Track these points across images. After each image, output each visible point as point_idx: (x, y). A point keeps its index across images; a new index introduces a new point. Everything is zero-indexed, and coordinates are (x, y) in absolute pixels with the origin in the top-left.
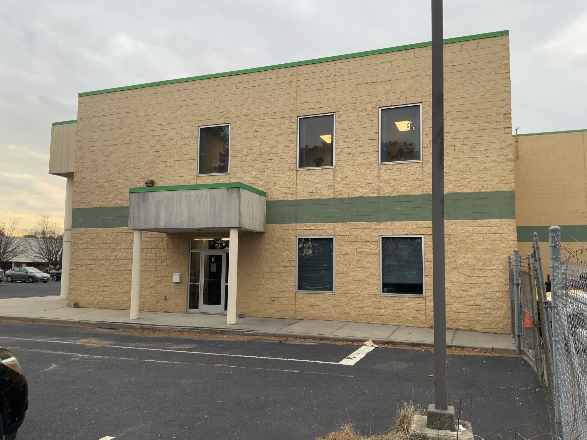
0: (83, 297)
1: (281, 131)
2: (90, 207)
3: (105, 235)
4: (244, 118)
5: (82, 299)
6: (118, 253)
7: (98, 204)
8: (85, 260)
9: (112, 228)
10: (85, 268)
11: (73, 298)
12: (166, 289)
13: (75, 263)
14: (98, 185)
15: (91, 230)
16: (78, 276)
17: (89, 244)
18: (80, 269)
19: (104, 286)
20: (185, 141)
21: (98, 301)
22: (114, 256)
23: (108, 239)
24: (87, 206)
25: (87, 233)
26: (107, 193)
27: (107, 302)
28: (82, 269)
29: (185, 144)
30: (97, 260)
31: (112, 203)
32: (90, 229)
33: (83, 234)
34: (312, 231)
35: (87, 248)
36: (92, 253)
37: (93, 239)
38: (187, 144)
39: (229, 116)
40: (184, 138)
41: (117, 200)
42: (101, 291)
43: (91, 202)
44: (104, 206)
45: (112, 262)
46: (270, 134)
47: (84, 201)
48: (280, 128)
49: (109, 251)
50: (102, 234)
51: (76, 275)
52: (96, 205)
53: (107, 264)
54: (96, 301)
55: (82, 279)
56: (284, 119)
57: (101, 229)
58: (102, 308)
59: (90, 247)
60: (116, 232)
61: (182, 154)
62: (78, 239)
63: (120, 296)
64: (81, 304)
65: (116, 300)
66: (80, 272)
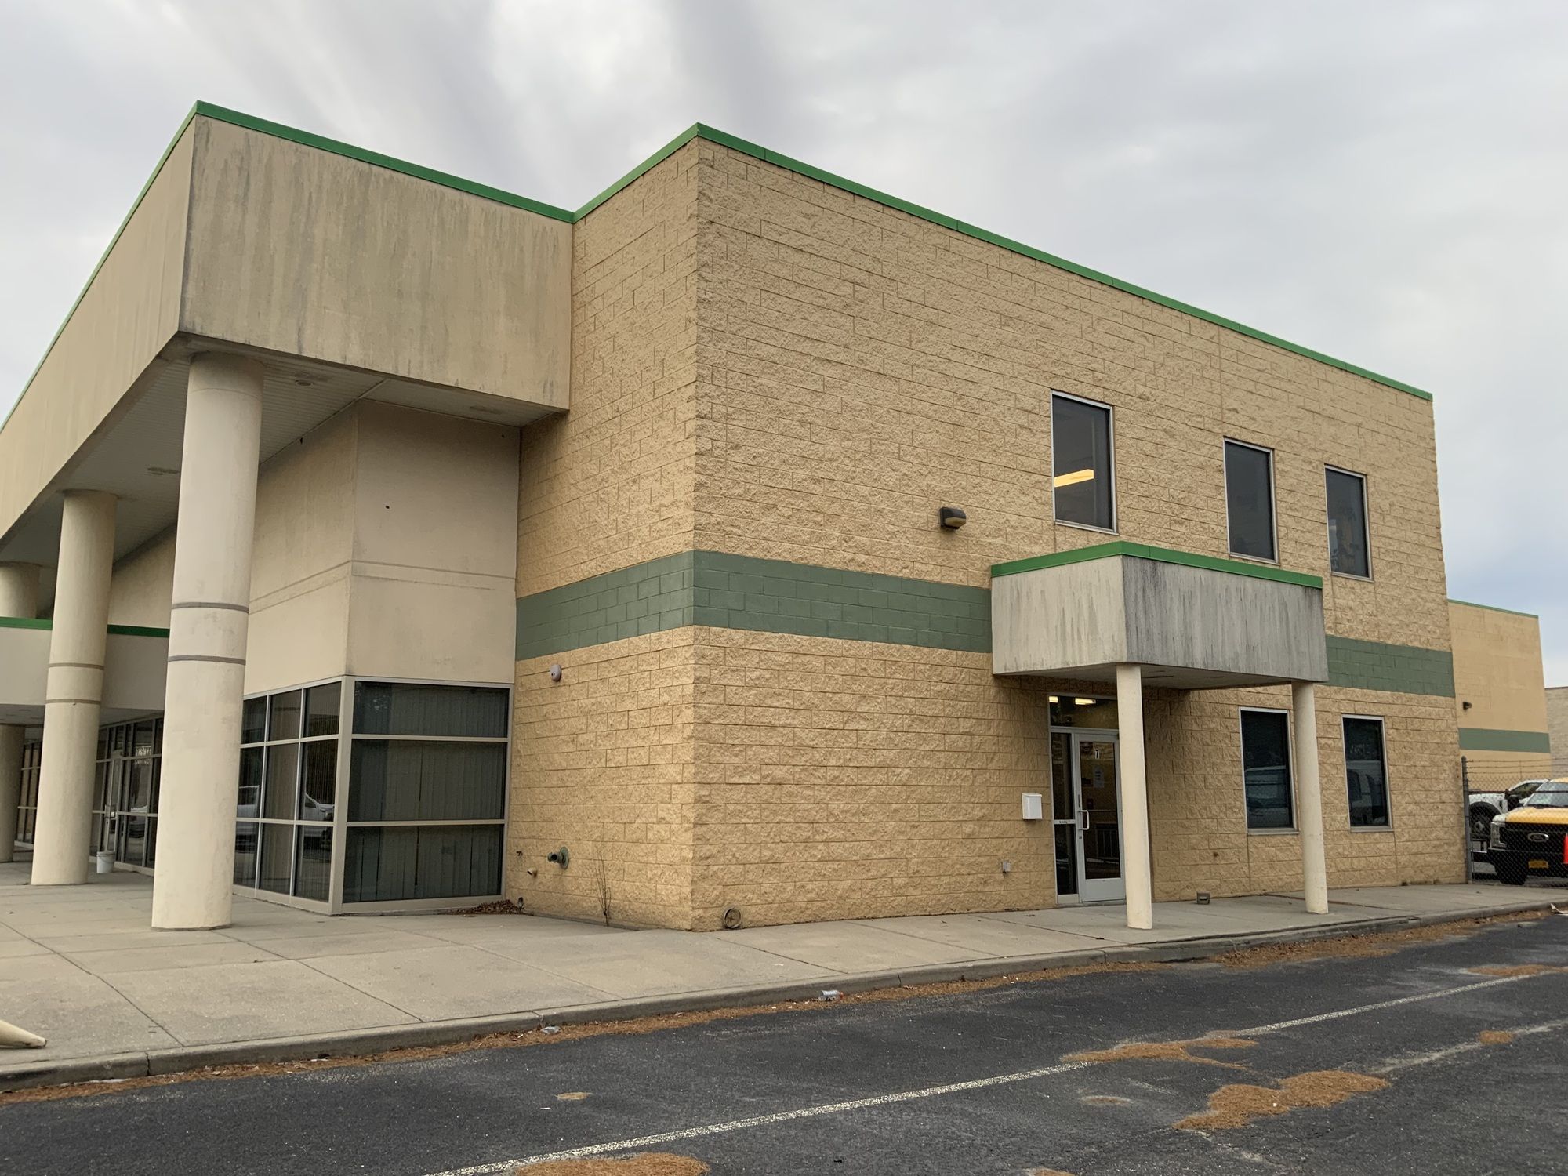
0: (752, 887)
1: (1202, 459)
2: (762, 556)
3: (818, 663)
4: (1140, 404)
5: (750, 895)
6: (864, 725)
7: (792, 551)
8: (751, 746)
9: (840, 642)
10: (757, 777)
11: (716, 893)
12: (1005, 840)
13: (718, 757)
14: (786, 484)
15: (773, 639)
16: (731, 807)
17: (764, 691)
18: (735, 780)
19: (826, 842)
20: (1023, 419)
21: (809, 896)
22: (853, 735)
23: (830, 678)
24: (751, 548)
25: (753, 647)
26: (819, 519)
27: (840, 897)
28: (747, 780)
29: (1023, 428)
30: (799, 748)
31: (839, 556)
32: (767, 634)
33: (737, 650)
34: (1261, 696)
36: (777, 723)
37: (778, 671)
38: (1026, 428)
39: (1113, 387)
40: (1021, 408)
41: (850, 547)
42: (819, 861)
43: (765, 539)
44: (812, 563)
45: (848, 757)
46: (1185, 460)
47: (739, 532)
48: (1198, 452)
49: (835, 721)
50: (808, 658)
51: (721, 803)
52: (782, 552)
53: (833, 762)
54: (800, 898)
55: (744, 821)
56: (1205, 433)
57: (804, 641)
58: (822, 920)
59: (769, 702)
60: (853, 656)
61: (1020, 452)
62: (725, 668)
63: (883, 871)
64: (750, 913)
65: (870, 885)
66: (736, 795)
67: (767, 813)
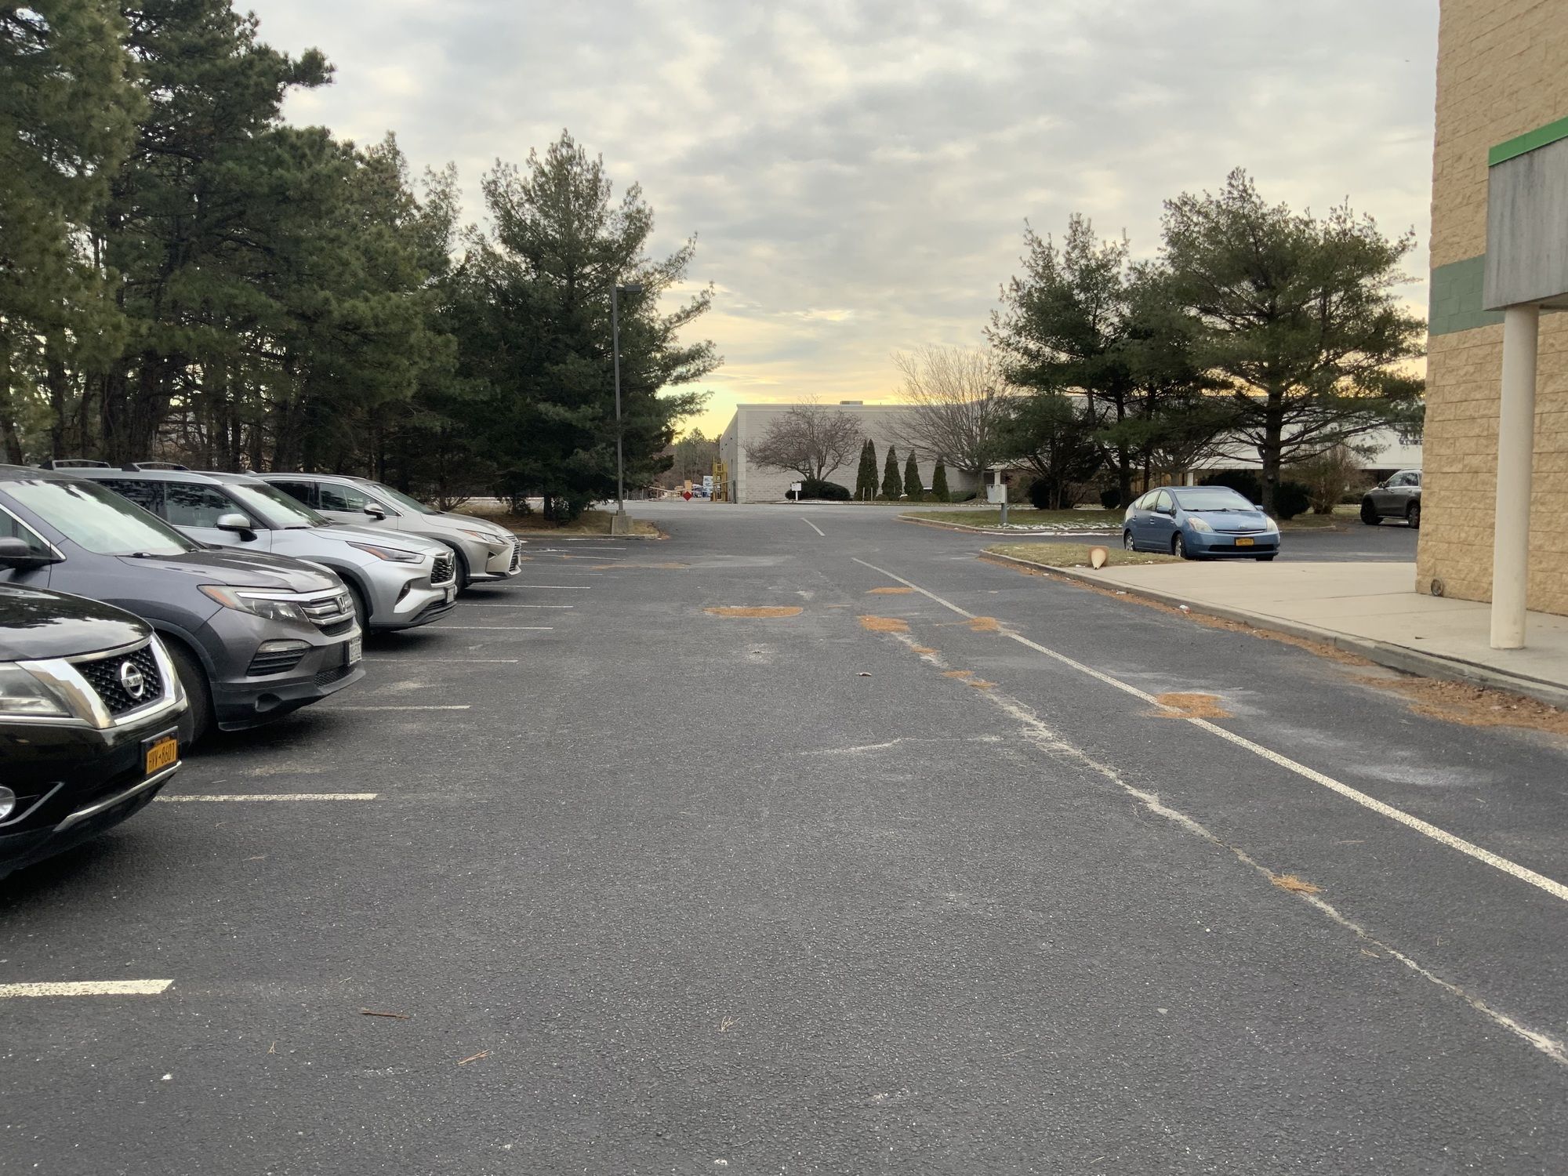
0: (1452, 564)
5: (1451, 570)
8: (1458, 438)
10: (1460, 467)
11: (1430, 564)
17: (1470, 386)
18: (1446, 469)
24: (1465, 253)
25: (1466, 345)
28: (1453, 469)
32: (1474, 331)
35: (1464, 397)
36: (1476, 415)
47: (1457, 239)
51: (1437, 490)
55: (1451, 505)
63: (1553, 564)
64: (1450, 585)
66: (1446, 483)
67: (1466, 499)
